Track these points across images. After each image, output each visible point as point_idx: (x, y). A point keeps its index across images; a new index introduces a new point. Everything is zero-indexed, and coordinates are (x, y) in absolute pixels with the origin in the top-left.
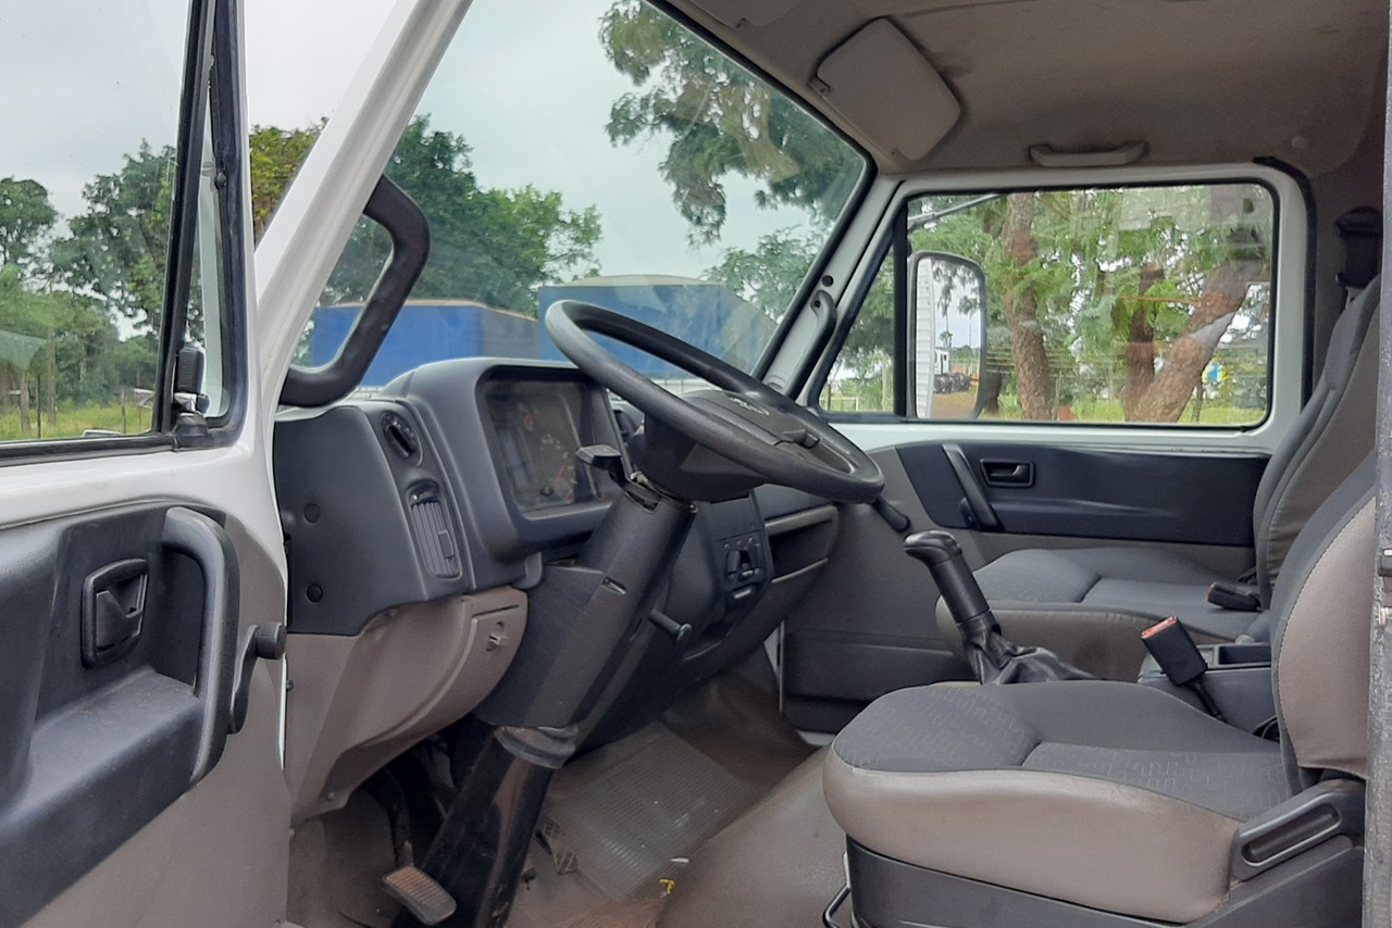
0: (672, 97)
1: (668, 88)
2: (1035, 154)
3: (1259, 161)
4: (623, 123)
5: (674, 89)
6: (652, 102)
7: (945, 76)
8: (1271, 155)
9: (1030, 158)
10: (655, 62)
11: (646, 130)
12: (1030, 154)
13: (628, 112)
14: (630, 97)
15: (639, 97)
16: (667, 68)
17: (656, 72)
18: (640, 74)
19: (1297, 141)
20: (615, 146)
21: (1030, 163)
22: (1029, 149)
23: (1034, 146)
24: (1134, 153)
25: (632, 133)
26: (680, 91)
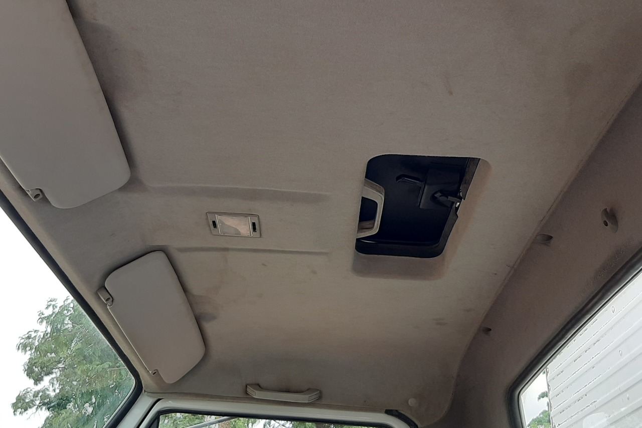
0: (52, 394)
1: (51, 389)
2: (250, 390)
3: (389, 412)
4: (21, 404)
5: (54, 390)
6: (41, 394)
7: (199, 320)
8: (396, 409)
9: (246, 393)
10: (47, 374)
11: (34, 409)
12: (246, 391)
13: (25, 398)
14: (29, 390)
15: (34, 390)
16: (53, 379)
17: (47, 379)
18: (38, 380)
19: (412, 402)
20: (15, 414)
21: (246, 397)
22: (246, 386)
23: (249, 385)
24: (313, 396)
25: (26, 410)
26: (58, 391)
